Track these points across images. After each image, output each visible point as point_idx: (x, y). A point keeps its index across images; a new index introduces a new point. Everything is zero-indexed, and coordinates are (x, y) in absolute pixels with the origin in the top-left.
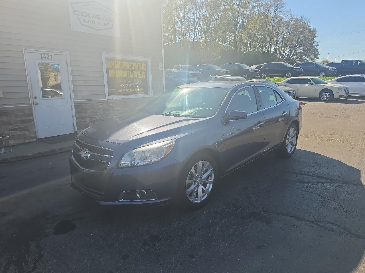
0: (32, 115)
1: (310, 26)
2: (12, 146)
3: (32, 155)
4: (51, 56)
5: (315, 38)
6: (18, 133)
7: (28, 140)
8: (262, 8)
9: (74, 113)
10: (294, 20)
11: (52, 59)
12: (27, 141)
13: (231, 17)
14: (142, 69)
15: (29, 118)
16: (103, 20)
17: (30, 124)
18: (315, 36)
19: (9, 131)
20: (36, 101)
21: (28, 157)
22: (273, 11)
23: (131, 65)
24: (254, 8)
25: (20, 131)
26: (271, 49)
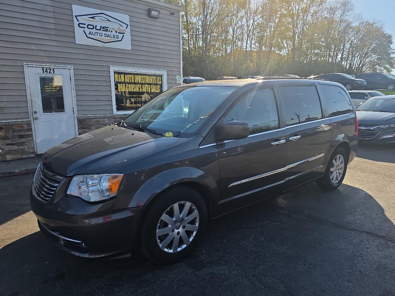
0: (31, 130)
1: (385, 31)
2: (8, 161)
3: (19, 171)
4: (53, 70)
5: (391, 45)
6: (16, 147)
7: (26, 156)
8: (325, 13)
9: (77, 129)
10: (364, 24)
11: (54, 73)
12: (24, 156)
13: (289, 24)
14: (156, 83)
15: (27, 133)
16: (112, 32)
17: (28, 139)
18: (391, 43)
19: (6, 146)
20: (35, 116)
21: (15, 173)
22: (339, 16)
23: (144, 78)
24: (316, 12)
25: (18, 146)
26: (336, 58)
